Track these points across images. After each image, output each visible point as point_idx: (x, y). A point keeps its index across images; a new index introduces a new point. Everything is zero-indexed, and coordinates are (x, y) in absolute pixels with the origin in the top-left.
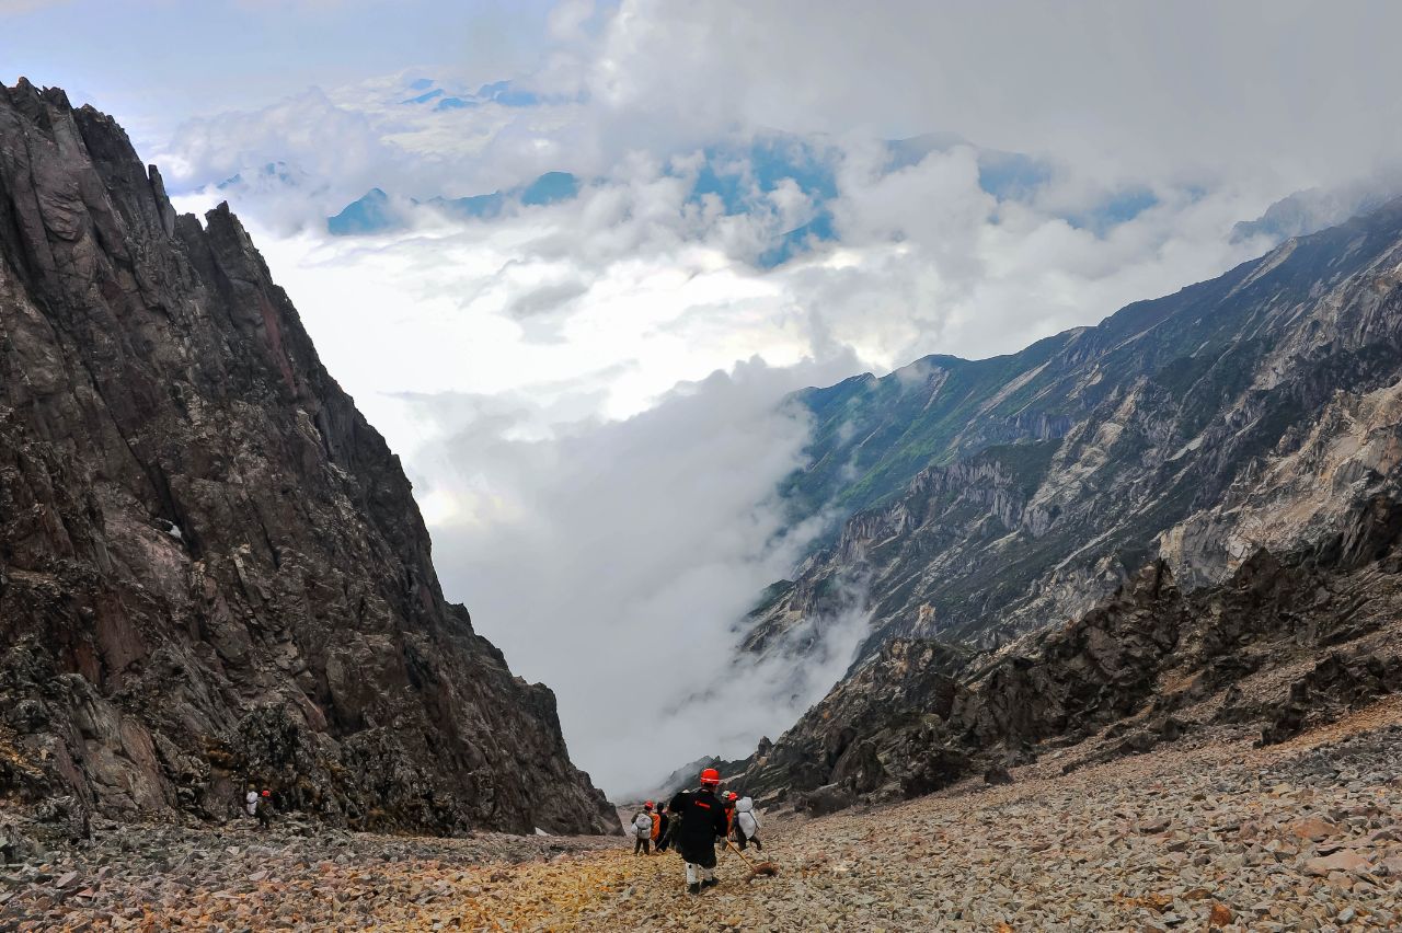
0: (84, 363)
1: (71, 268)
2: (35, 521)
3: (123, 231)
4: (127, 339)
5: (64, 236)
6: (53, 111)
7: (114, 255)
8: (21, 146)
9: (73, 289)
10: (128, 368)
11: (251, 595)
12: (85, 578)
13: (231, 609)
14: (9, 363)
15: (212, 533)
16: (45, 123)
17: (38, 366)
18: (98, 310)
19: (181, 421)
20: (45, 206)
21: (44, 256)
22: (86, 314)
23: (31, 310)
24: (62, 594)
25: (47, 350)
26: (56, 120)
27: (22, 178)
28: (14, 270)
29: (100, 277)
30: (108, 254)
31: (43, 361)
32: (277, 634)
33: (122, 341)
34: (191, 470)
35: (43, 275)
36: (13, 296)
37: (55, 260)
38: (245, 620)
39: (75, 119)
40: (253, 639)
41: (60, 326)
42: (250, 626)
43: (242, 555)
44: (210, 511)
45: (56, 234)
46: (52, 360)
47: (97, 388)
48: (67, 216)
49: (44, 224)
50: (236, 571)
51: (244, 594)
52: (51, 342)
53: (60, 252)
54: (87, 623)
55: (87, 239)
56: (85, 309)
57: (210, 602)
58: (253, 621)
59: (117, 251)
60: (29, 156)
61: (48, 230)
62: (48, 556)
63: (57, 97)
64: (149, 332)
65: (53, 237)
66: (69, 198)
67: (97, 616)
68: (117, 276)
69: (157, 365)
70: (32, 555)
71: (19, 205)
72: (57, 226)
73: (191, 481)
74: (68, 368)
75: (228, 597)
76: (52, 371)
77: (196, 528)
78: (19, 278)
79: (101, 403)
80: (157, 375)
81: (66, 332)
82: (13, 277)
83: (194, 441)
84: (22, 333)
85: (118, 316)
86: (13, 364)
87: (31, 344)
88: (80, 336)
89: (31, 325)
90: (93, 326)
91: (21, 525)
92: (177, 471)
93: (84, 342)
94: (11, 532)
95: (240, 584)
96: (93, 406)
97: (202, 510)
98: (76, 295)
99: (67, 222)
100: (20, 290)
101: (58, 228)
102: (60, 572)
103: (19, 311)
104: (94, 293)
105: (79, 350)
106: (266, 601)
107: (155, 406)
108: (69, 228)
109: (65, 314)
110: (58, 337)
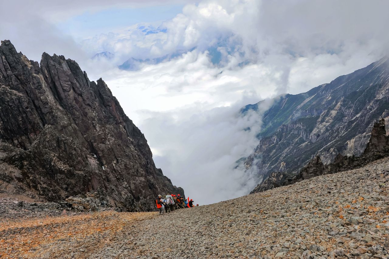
0: (73, 119)
1: (69, 97)
2: (79, 161)
3: (79, 87)
4: (82, 113)
5: (67, 90)
6: (62, 61)
7: (77, 93)
8: (56, 70)
9: (70, 102)
10: (83, 119)
11: (117, 172)
12: (89, 172)
13: (113, 175)
14: (57, 121)
15: (103, 156)
16: (60, 64)
17: (63, 120)
18: (75, 107)
19: (95, 130)
20: (62, 84)
21: (63, 95)
22: (72, 108)
23: (60, 108)
24: (85, 175)
25: (65, 117)
26: (62, 63)
27: (56, 78)
28: (56, 99)
29: (75, 99)
30: (76, 93)
31: (64, 119)
32: (122, 180)
33: (81, 113)
34: (98, 142)
35: (63, 100)
36: (56, 105)
37: (65, 96)
38: (116, 177)
39: (67, 62)
40: (118, 181)
41: (67, 111)
42: (117, 178)
43: (114, 163)
44: (103, 151)
45: (65, 90)
46: (66, 119)
47: (76, 124)
48: (67, 86)
49: (62, 88)
50: (113, 167)
51: (115, 172)
52: (66, 115)
53: (66, 94)
54: (90, 180)
55: (72, 90)
56: (72, 107)
57: (109, 174)
58: (118, 177)
59: (78, 92)
60: (58, 72)
61: (63, 89)
62: (82, 168)
63: (62, 57)
64: (86, 110)
65: (64, 91)
66: (67, 82)
67: (91, 179)
68: (78, 98)
69: (89, 118)
70: (79, 168)
71: (56, 84)
72: (65, 88)
73: (98, 144)
74: (70, 121)
75: (112, 172)
76: (66, 121)
77: (100, 155)
78: (57, 101)
79: (77, 128)
80: (89, 120)
81: (68, 112)
82: (56, 100)
83: (98, 135)
84: (59, 113)
85: (79, 107)
86: (58, 121)
87: (61, 115)
88: (72, 113)
89: (61, 111)
90: (74, 110)
91: (77, 162)
92: (95, 142)
93: (73, 114)
94: (75, 164)
95: (114, 170)
96: (76, 129)
97: (101, 151)
98: (70, 103)
99: (67, 87)
100: (58, 103)
101: (65, 89)
102: (84, 171)
103: (58, 108)
104: (74, 103)
105: (72, 116)
106: (120, 173)
107: (89, 127)
108: (67, 88)
109: (68, 108)
110: (67, 113)
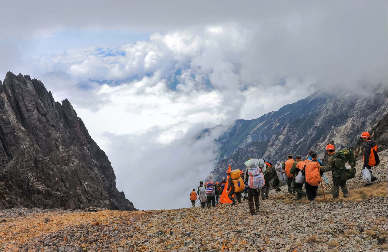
0: (35, 140)
1: (32, 117)
2: (56, 182)
3: (43, 108)
4: (45, 133)
5: (31, 110)
6: (27, 80)
7: (41, 113)
8: (20, 90)
9: (33, 123)
10: (46, 140)
11: (88, 193)
12: (66, 192)
13: (84, 197)
14: (19, 141)
16: (25, 83)
17: (24, 141)
18: (39, 127)
19: (58, 152)
20: (26, 103)
21: (26, 115)
22: (36, 128)
23: (23, 128)
24: (63, 196)
25: (27, 137)
26: (27, 82)
27: (20, 97)
28: (18, 118)
29: (39, 119)
30: (40, 113)
31: (26, 140)
32: (94, 201)
33: (44, 134)
34: (61, 164)
35: (26, 120)
36: (18, 125)
37: (28, 116)
38: (87, 199)
39: (32, 82)
40: (89, 202)
41: (30, 131)
42: (88, 200)
43: (86, 185)
44: (66, 173)
45: (29, 110)
46: (28, 140)
47: (39, 145)
48: (31, 106)
49: (26, 108)
50: (85, 188)
51: (87, 193)
52: (28, 136)
53: (30, 114)
55: (36, 110)
56: (36, 127)
57: (80, 195)
58: (89, 199)
59: (42, 112)
60: (22, 92)
61: (27, 109)
62: (59, 188)
63: (28, 77)
64: (50, 131)
65: (28, 111)
66: (32, 101)
68: (42, 118)
69: (52, 139)
70: (56, 188)
71: (20, 103)
72: (29, 108)
73: (61, 166)
74: (32, 141)
75: (83, 194)
76: (28, 142)
77: (63, 178)
78: (19, 120)
79: (40, 149)
80: (52, 141)
81: (31, 133)
82: (18, 120)
83: (61, 157)
84: (21, 134)
85: (43, 128)
86: (20, 142)
87: (23, 136)
88: (34, 134)
89: (23, 132)
90: (38, 131)
91: (54, 183)
92: (58, 164)
93: (36, 135)
94: (52, 184)
95: (86, 191)
96: (38, 150)
97: (65, 173)
98: (34, 124)
99: (31, 107)
100: (20, 124)
101: (29, 109)
102: (61, 191)
103: (20, 129)
104: (38, 123)
105: (34, 137)
106: (91, 194)
107: (52, 149)
108: (32, 108)
109: (31, 128)
110: (29, 134)
